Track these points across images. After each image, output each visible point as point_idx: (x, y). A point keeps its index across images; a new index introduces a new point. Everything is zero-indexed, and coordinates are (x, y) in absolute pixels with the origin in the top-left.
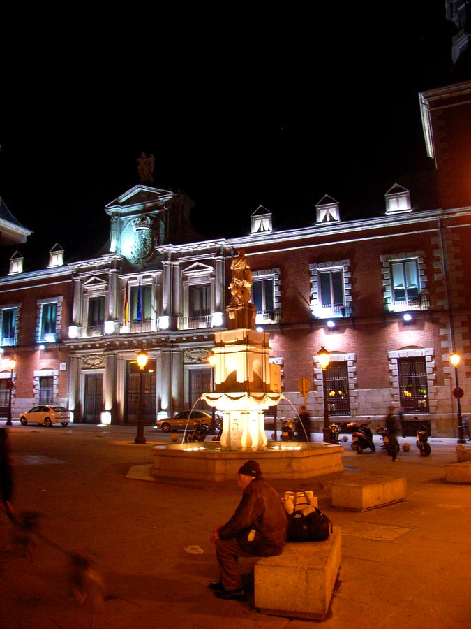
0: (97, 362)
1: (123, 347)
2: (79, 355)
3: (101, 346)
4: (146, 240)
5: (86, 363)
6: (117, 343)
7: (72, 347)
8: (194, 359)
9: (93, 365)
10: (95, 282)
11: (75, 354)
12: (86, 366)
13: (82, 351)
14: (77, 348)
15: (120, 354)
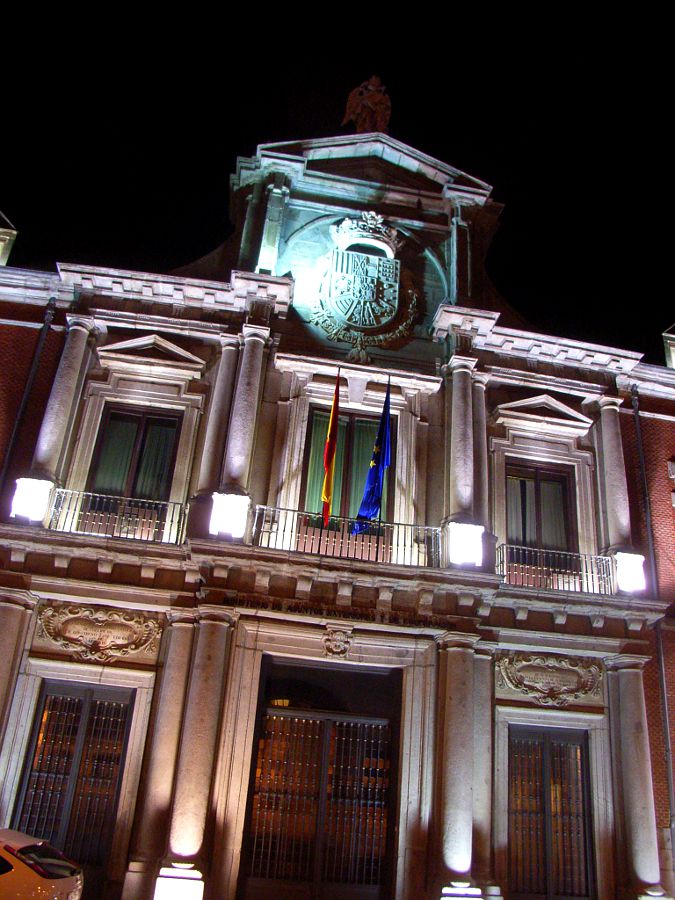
0: (113, 638)
1: (286, 602)
2: (33, 597)
3: (164, 579)
4: (380, 284)
5: (57, 635)
6: (264, 582)
7: (18, 558)
8: (532, 689)
9: (95, 647)
10: (154, 353)
11: (26, 586)
12: (58, 645)
13: (61, 582)
14: (41, 565)
15: (250, 628)
